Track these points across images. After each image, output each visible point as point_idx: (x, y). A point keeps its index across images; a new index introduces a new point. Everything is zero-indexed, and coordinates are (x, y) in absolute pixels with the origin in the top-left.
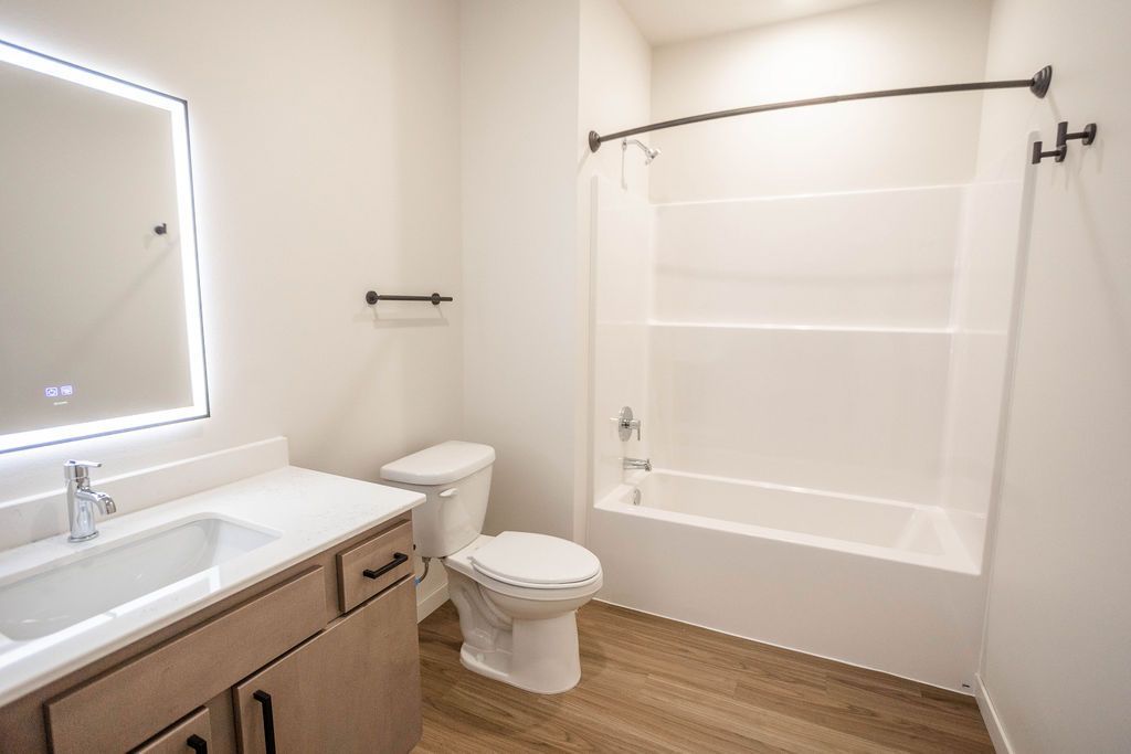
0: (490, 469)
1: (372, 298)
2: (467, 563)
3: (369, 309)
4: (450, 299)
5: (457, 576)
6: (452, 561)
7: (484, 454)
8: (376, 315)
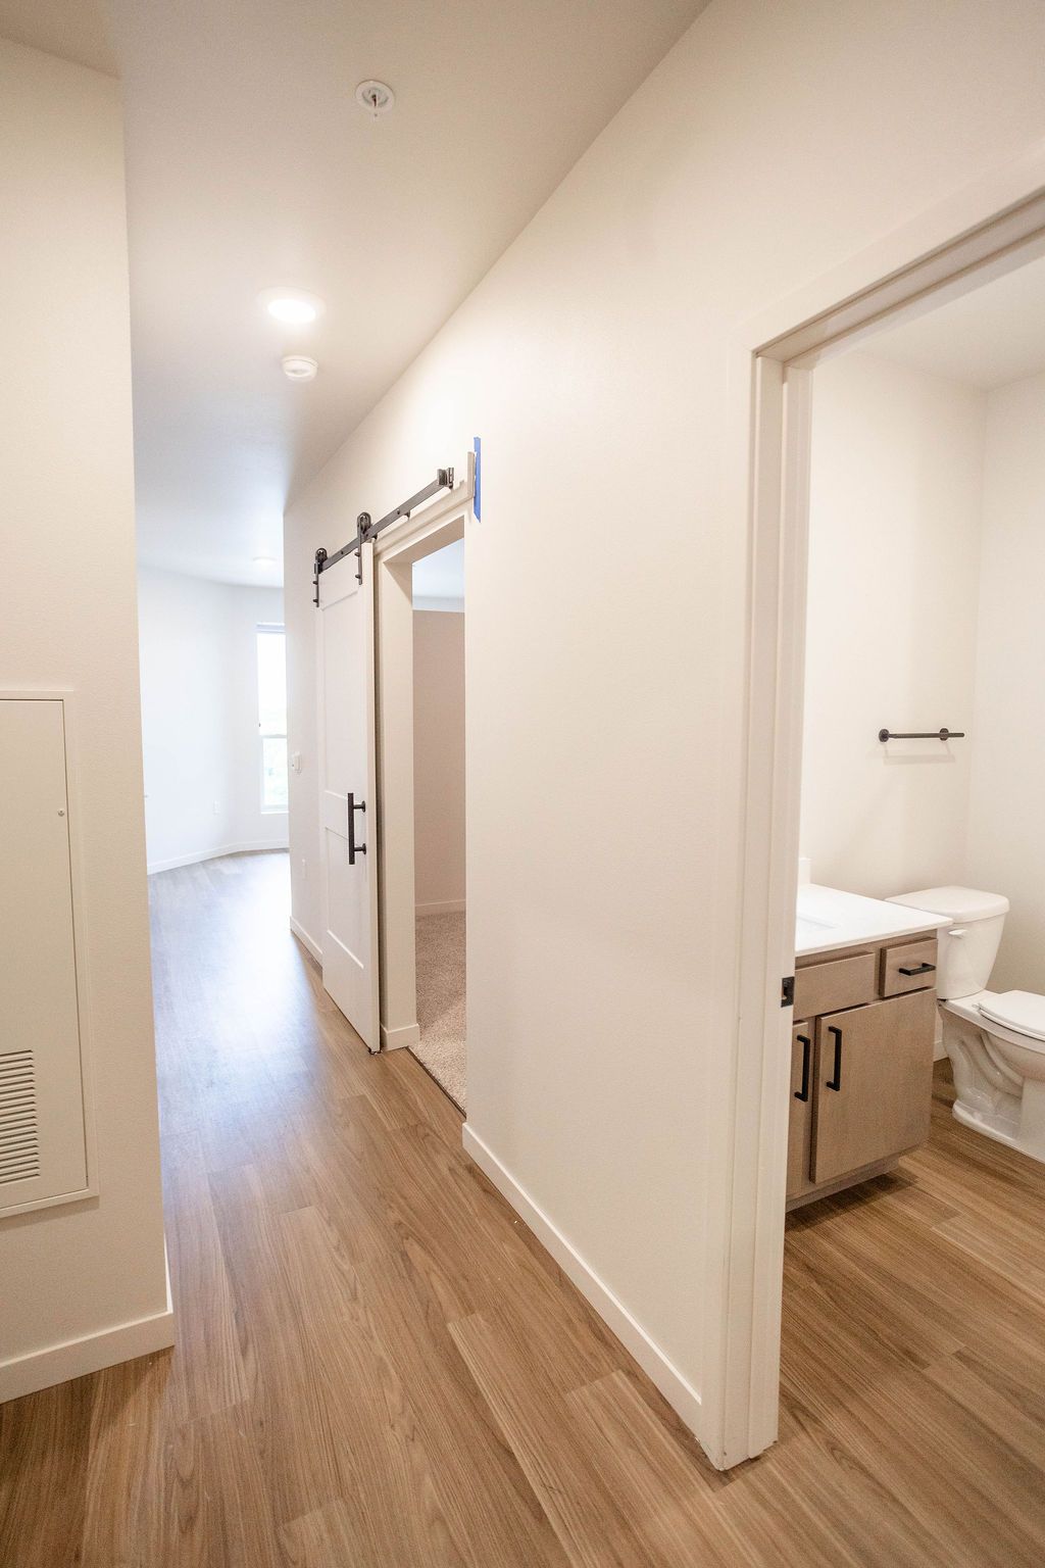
0: (1003, 919)
1: (884, 736)
2: (974, 1010)
3: (881, 746)
4: (962, 735)
5: (957, 1023)
6: (953, 1006)
7: (998, 903)
8: (886, 751)
